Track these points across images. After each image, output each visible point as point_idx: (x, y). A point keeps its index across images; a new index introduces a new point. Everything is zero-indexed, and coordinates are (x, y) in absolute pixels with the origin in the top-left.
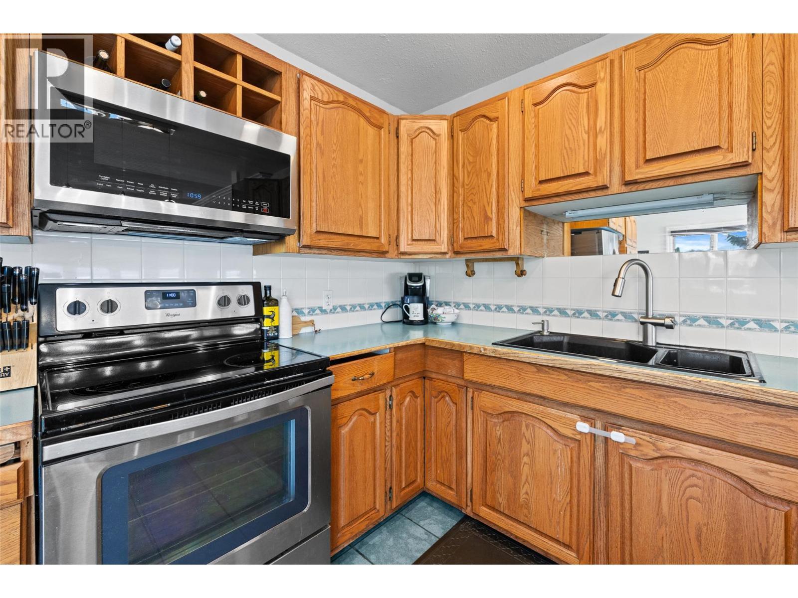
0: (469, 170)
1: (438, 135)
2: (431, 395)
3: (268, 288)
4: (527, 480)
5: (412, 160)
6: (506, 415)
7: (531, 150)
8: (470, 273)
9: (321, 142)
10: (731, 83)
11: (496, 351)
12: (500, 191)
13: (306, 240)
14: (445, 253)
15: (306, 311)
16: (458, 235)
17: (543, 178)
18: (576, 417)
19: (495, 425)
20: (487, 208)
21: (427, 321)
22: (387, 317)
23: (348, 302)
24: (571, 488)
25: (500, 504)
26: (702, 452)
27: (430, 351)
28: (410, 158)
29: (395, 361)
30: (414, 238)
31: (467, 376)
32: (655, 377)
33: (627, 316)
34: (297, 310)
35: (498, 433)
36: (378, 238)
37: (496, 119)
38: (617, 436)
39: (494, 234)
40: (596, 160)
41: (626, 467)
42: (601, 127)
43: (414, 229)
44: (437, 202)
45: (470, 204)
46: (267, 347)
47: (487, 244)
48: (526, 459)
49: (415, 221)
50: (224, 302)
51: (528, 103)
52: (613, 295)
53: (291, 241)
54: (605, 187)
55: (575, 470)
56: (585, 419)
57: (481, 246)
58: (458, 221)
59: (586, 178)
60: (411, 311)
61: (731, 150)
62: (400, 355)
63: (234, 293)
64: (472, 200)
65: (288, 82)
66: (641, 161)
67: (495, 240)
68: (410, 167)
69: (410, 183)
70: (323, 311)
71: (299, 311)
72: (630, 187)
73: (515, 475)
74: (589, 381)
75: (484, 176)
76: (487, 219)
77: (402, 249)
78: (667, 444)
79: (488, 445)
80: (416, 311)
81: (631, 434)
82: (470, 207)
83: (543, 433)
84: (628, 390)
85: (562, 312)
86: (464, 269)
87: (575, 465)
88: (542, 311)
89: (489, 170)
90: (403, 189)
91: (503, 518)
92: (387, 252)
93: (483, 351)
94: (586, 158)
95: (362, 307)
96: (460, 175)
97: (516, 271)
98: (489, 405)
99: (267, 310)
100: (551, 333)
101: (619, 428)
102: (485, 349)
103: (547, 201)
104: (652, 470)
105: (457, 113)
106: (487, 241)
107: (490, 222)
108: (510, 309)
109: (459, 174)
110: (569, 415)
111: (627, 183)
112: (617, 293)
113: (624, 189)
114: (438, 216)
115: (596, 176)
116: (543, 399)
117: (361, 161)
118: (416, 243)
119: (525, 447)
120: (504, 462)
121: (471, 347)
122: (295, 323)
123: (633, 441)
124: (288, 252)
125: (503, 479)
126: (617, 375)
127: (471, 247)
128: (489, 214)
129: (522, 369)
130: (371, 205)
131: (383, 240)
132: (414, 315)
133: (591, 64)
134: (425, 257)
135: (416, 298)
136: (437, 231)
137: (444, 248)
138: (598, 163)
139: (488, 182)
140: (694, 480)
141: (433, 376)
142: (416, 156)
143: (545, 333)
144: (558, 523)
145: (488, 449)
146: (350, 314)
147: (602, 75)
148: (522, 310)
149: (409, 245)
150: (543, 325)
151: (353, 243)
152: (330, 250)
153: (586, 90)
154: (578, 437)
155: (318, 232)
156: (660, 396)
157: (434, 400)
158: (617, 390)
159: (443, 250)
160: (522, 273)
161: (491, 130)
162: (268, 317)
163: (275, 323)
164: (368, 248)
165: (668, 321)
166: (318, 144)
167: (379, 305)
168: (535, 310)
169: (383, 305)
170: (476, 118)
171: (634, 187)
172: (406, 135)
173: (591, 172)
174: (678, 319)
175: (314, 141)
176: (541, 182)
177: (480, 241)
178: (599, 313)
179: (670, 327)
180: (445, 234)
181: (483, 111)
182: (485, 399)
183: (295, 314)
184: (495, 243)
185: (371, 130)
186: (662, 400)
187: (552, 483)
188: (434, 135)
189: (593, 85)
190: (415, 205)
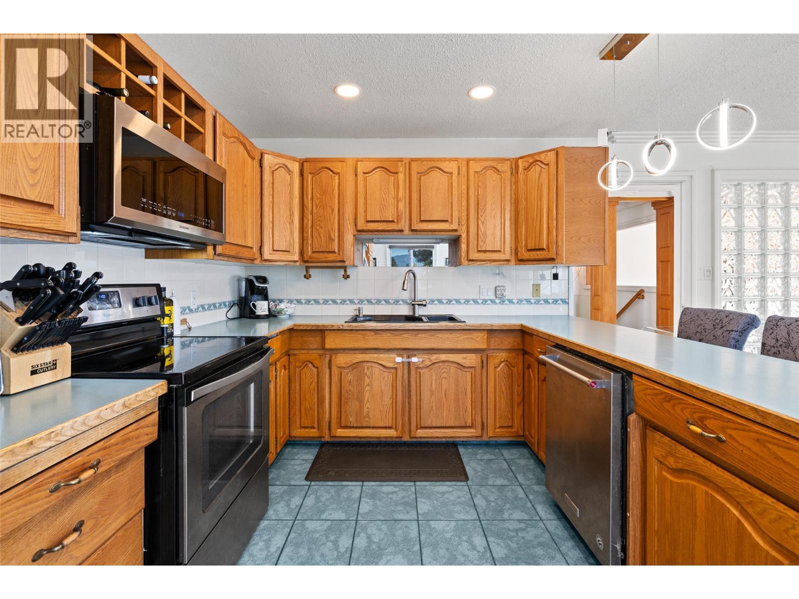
0: (317, 203)
1: (292, 172)
2: (296, 366)
4: (368, 400)
5: (273, 187)
6: (354, 366)
7: (361, 201)
8: (307, 276)
10: (452, 193)
11: (350, 326)
12: (341, 222)
13: (220, 249)
14: (296, 262)
16: (308, 249)
17: (369, 219)
18: (395, 355)
19: (347, 373)
20: (331, 231)
21: (271, 315)
22: (230, 315)
23: (206, 301)
24: (393, 395)
25: (351, 422)
26: (446, 357)
28: (272, 185)
30: (275, 249)
31: (327, 346)
32: (431, 326)
33: (405, 302)
35: (349, 378)
36: (252, 248)
37: (338, 174)
38: (414, 360)
39: (336, 250)
40: (398, 216)
41: (418, 373)
42: (400, 198)
43: (274, 242)
44: (292, 222)
45: (318, 228)
46: (167, 343)
47: (331, 257)
48: (367, 388)
49: (275, 235)
50: (137, 303)
51: (360, 171)
52: (403, 289)
53: (210, 249)
54: (402, 231)
55: (394, 384)
56: (399, 356)
57: (326, 258)
58: (308, 239)
59: (393, 224)
60: (257, 307)
61: (452, 223)
63: (144, 295)
64: (319, 225)
66: (419, 221)
67: (337, 255)
68: (271, 193)
69: (271, 205)
70: (190, 310)
72: (413, 232)
73: (361, 401)
74: (402, 335)
75: (329, 210)
76: (331, 240)
77: (265, 257)
78: (434, 357)
79: (342, 388)
80: (263, 307)
81: (420, 357)
82: (317, 230)
83: (377, 369)
84: (420, 335)
85: (369, 302)
87: (394, 382)
88: (356, 301)
89: (333, 207)
90: (266, 209)
91: (353, 430)
92: (256, 259)
93: (341, 327)
94: (393, 213)
95: (215, 306)
97: (343, 275)
98: (342, 362)
99: (167, 309)
100: (364, 315)
101: (415, 356)
102: (342, 326)
103: (371, 233)
104: (429, 371)
105: (306, 159)
106: (330, 255)
107: (333, 242)
108: (334, 302)
109: (308, 204)
110: (392, 355)
111: (413, 231)
112: (405, 288)
113: (410, 233)
114: (292, 233)
115: (398, 224)
116: (377, 350)
117: (245, 186)
118: (276, 252)
119: (367, 381)
120: (353, 395)
121: (332, 326)
123: (421, 360)
125: (352, 406)
126: (416, 328)
127: (318, 258)
128: (333, 237)
129: (365, 334)
130: (249, 222)
132: (262, 310)
133: (395, 161)
134: (282, 264)
135: (260, 297)
136: (292, 244)
137: (296, 257)
138: (399, 216)
139: (332, 214)
140: (444, 370)
141: (296, 352)
142: (276, 185)
143: (361, 315)
144: (386, 417)
145: (342, 391)
146: (207, 312)
147: (401, 169)
148: (343, 302)
149: (270, 254)
150: (359, 310)
151: (241, 252)
152: (229, 257)
153: (393, 175)
154: (396, 366)
155: (226, 243)
156: (432, 335)
157: (298, 370)
158: (414, 336)
159: (295, 259)
160: (346, 277)
161: (334, 180)
162: (168, 315)
163: (172, 321)
164: (248, 256)
165: (424, 303)
167: (224, 303)
168: (352, 302)
170: (322, 168)
171: (415, 233)
172: (268, 167)
173: (395, 221)
174: (428, 301)
176: (368, 221)
177: (326, 255)
178: (390, 301)
179: (425, 306)
180: (297, 247)
181: (328, 165)
182: (339, 359)
184: (337, 256)
185: (250, 160)
186: (433, 337)
187: (382, 396)
188: (289, 171)
189: (397, 173)
190: (276, 223)
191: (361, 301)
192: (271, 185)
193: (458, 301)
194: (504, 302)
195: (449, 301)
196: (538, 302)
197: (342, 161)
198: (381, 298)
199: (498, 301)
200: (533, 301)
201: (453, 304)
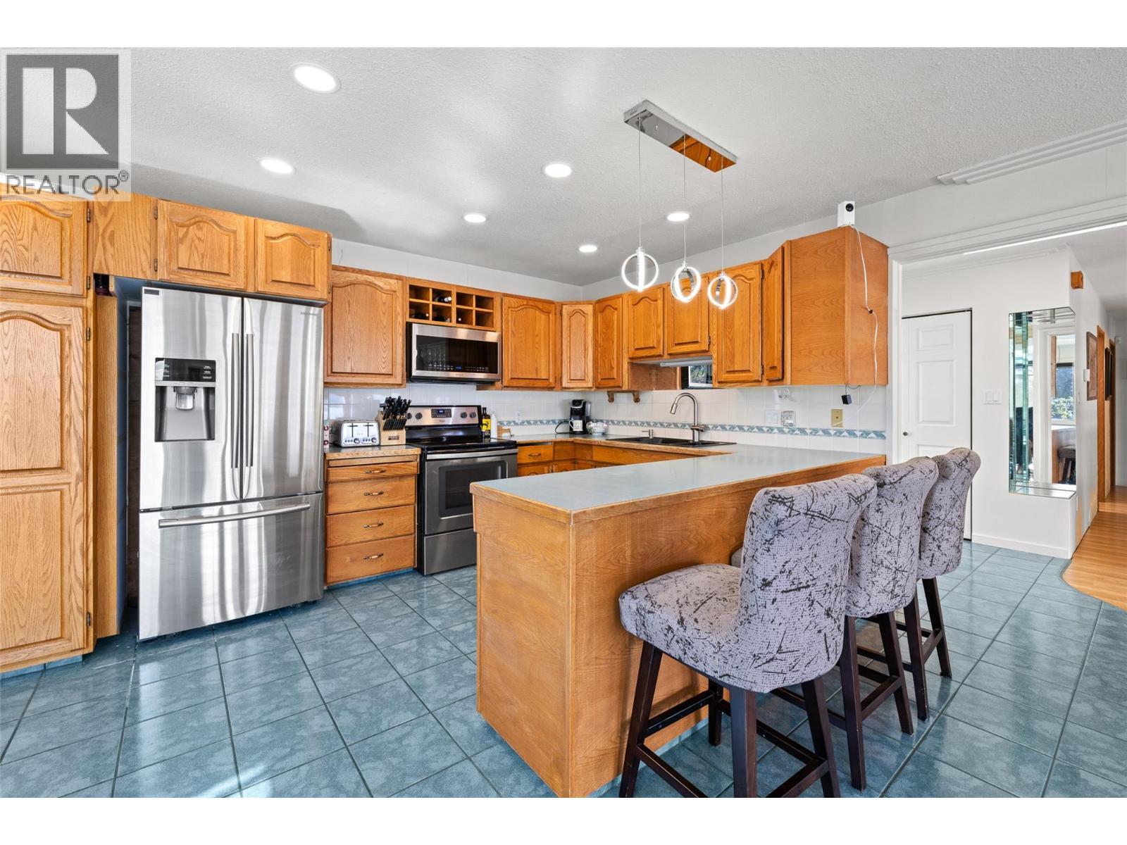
0: (604, 337)
1: (587, 314)
3: (485, 409)
5: (570, 330)
7: (631, 331)
8: (611, 400)
9: (514, 330)
10: (701, 312)
12: (618, 352)
13: (505, 383)
14: (591, 388)
15: (505, 423)
16: (598, 376)
17: (636, 347)
20: (612, 362)
21: (585, 432)
22: (559, 430)
23: (532, 418)
27: (578, 447)
29: (554, 450)
30: (572, 379)
31: (595, 459)
34: (500, 422)
36: (547, 380)
37: (616, 308)
39: (615, 377)
40: (658, 341)
42: (659, 324)
43: (571, 373)
44: (586, 356)
45: (604, 358)
47: (615, 383)
49: (572, 370)
50: (464, 415)
51: (630, 304)
53: (498, 384)
54: (661, 355)
57: (613, 383)
58: (598, 368)
59: (654, 349)
60: (574, 426)
61: (701, 344)
62: (558, 447)
63: (468, 411)
64: (604, 356)
65: (497, 303)
66: (673, 345)
67: (616, 380)
68: (569, 335)
69: (569, 344)
70: (516, 424)
71: (501, 423)
75: (611, 341)
76: (612, 368)
77: (564, 386)
80: (578, 425)
82: (604, 360)
85: (662, 425)
86: (607, 398)
88: (652, 424)
89: (613, 339)
90: (564, 348)
92: (553, 388)
94: (653, 339)
95: (541, 422)
96: (600, 340)
97: (634, 399)
99: (484, 421)
105: (597, 300)
107: (613, 370)
108: (636, 423)
109: (598, 339)
111: (669, 355)
112: (673, 412)
114: (586, 363)
115: (658, 349)
117: (537, 336)
118: (573, 381)
122: (500, 430)
124: (496, 389)
127: (607, 385)
128: (613, 365)
130: (543, 360)
131: (551, 380)
132: (577, 428)
134: (581, 390)
135: (578, 417)
136: (586, 373)
137: (590, 385)
139: (613, 345)
141: (580, 461)
142: (573, 328)
143: (651, 438)
146: (545, 426)
147: (660, 296)
149: (569, 383)
150: (649, 432)
151: (532, 383)
152: (519, 388)
153: (653, 302)
155: (512, 379)
160: (638, 400)
161: (614, 315)
162: (485, 424)
163: (489, 429)
164: (541, 386)
165: (701, 428)
166: (512, 331)
167: (554, 422)
168: (648, 424)
169: (557, 422)
170: (607, 306)
171: (672, 357)
172: (567, 315)
175: (510, 329)
176: (636, 349)
177: (610, 381)
180: (591, 375)
181: (610, 303)
183: (499, 424)
185: (543, 317)
188: (584, 314)
189: (656, 300)
190: (573, 358)
191: (655, 424)
192: (568, 329)
193: (741, 428)
194: (794, 431)
195: (732, 428)
196: (838, 433)
197: (618, 297)
198: (671, 422)
199: (786, 430)
200: (832, 432)
201: (736, 431)
